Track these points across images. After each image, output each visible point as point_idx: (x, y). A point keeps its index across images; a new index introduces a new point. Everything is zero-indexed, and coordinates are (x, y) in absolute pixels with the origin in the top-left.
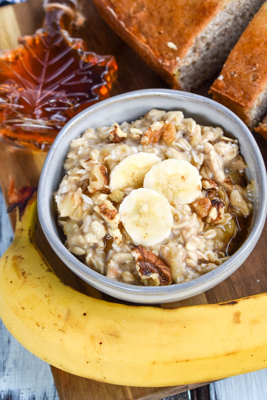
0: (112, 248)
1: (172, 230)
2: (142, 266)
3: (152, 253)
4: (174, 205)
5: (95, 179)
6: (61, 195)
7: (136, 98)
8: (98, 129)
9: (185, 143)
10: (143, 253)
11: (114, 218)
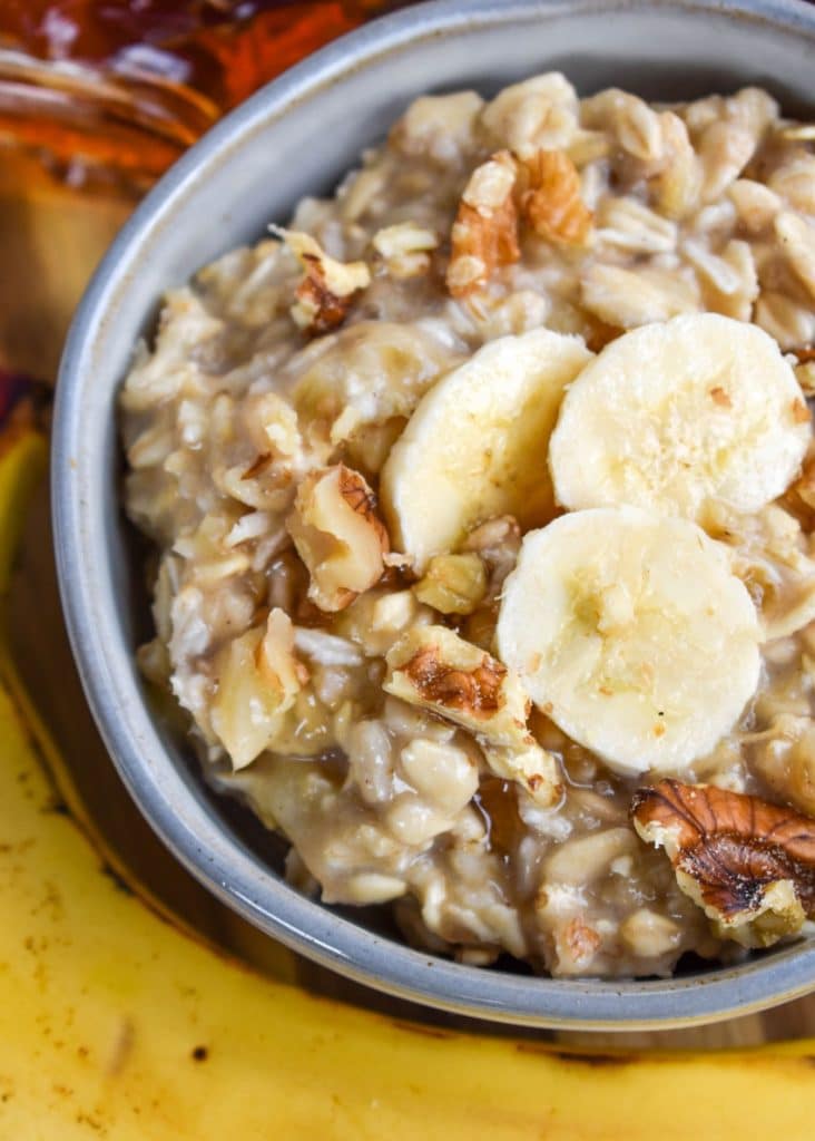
0: (527, 830)
1: (764, 649)
2: (703, 871)
3: (719, 791)
4: (721, 535)
5: (329, 547)
6: (194, 663)
7: (337, 81)
8: (203, 278)
9: (636, 217)
10: (691, 815)
11: (499, 702)
